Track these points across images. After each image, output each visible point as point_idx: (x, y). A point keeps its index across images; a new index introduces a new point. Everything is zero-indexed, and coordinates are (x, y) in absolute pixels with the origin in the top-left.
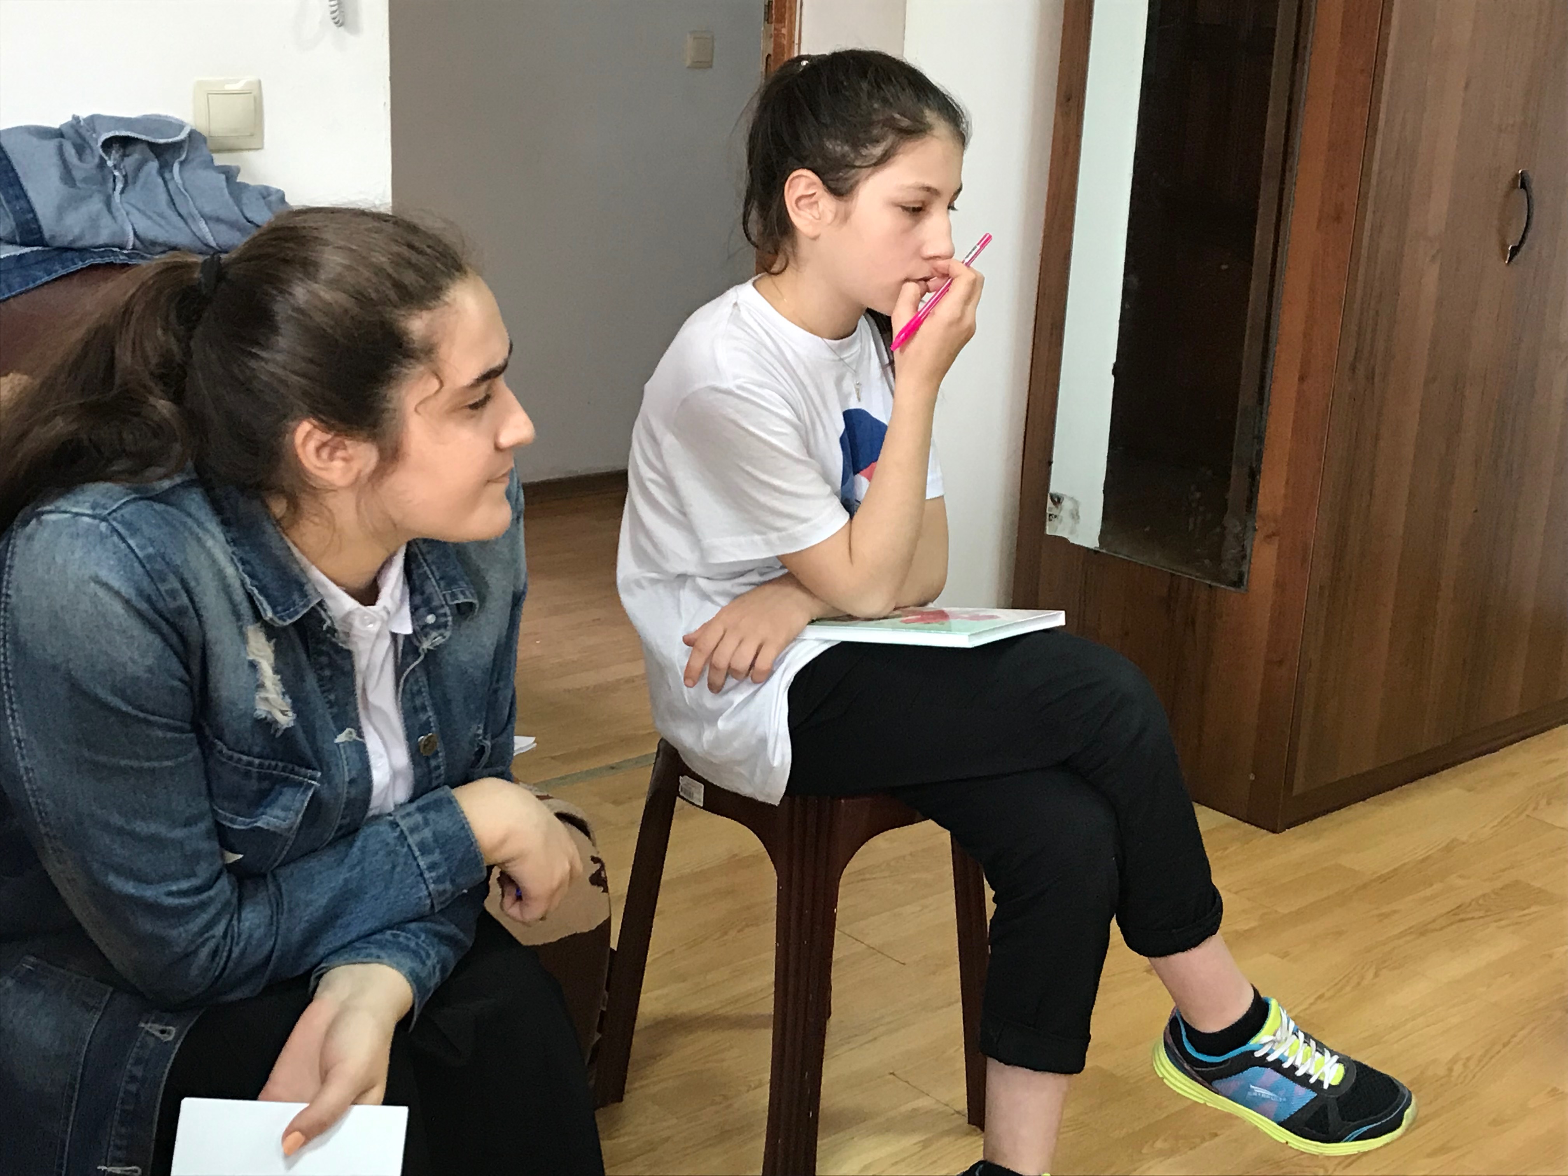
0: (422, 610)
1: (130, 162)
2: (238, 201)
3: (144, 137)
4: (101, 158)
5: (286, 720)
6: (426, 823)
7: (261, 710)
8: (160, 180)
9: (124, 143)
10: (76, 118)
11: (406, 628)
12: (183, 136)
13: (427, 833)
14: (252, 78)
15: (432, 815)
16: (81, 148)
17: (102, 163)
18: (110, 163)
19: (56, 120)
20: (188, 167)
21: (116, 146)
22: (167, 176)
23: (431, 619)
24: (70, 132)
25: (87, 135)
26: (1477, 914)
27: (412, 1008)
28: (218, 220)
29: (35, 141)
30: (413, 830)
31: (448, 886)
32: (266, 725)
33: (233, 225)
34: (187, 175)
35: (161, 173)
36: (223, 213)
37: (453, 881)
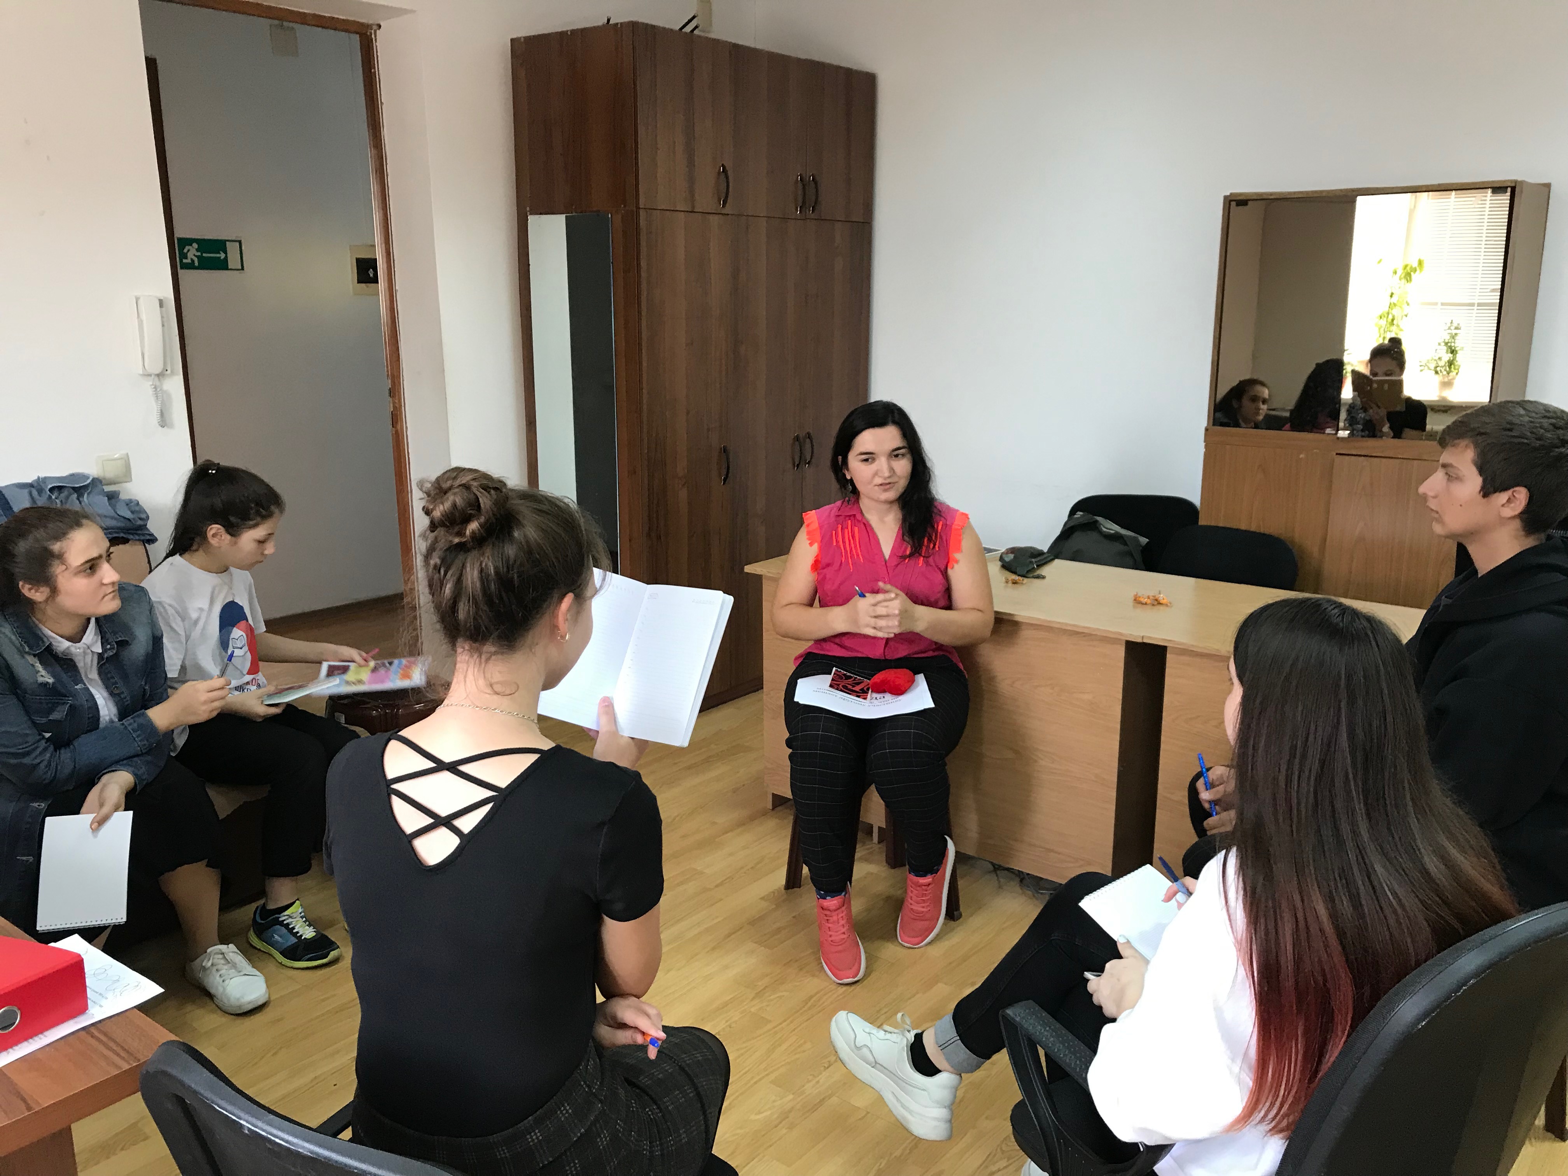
0: (105, 644)
1: (63, 495)
2: (114, 507)
3: (67, 485)
4: (49, 496)
5: (51, 680)
6: (135, 722)
7: (41, 680)
8: (78, 502)
9: (60, 488)
10: (39, 478)
11: (100, 651)
12: (88, 481)
13: (135, 725)
14: (124, 452)
15: (137, 719)
16: (40, 491)
17: (50, 497)
18: (53, 497)
19: (29, 479)
20: (91, 496)
21: (56, 489)
22: (81, 499)
23: (109, 646)
24: (35, 485)
25: (43, 485)
27: (135, 783)
28: (105, 516)
29: (18, 490)
30: (130, 724)
31: (146, 742)
32: (45, 684)
33: (112, 518)
34: (90, 499)
35: (78, 499)
36: (106, 513)
37: (147, 741)
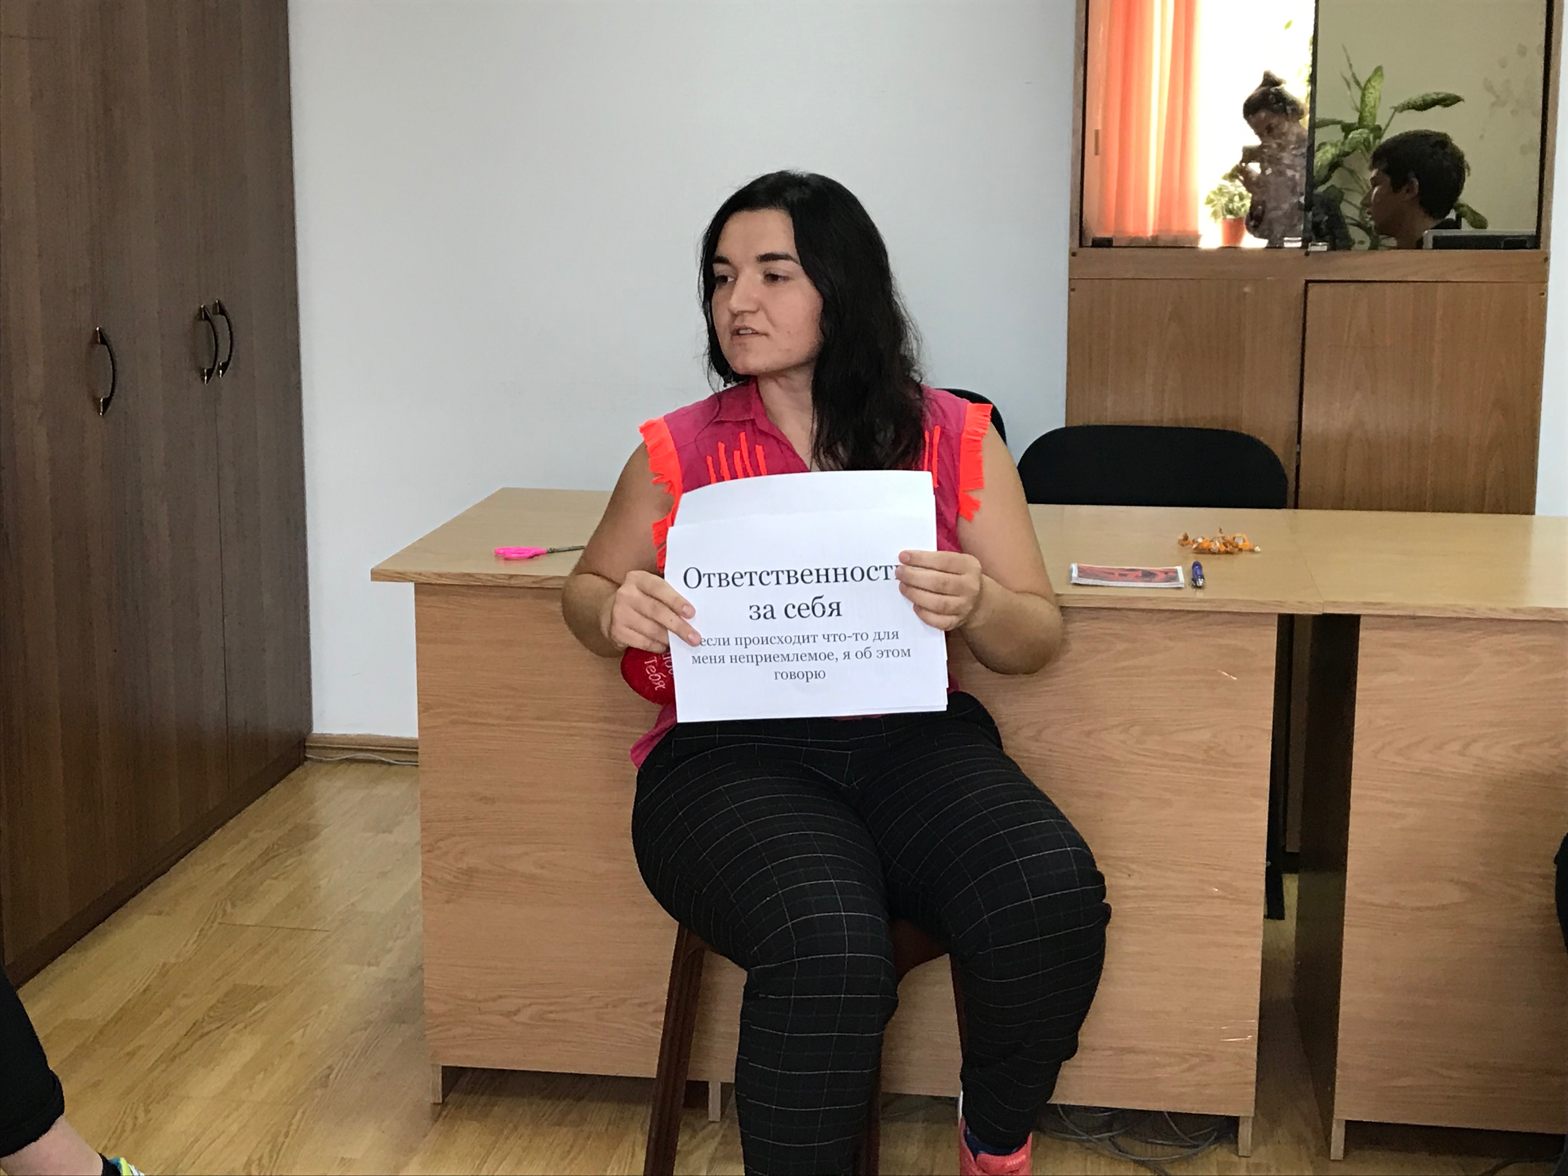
26: (213, 1026)
